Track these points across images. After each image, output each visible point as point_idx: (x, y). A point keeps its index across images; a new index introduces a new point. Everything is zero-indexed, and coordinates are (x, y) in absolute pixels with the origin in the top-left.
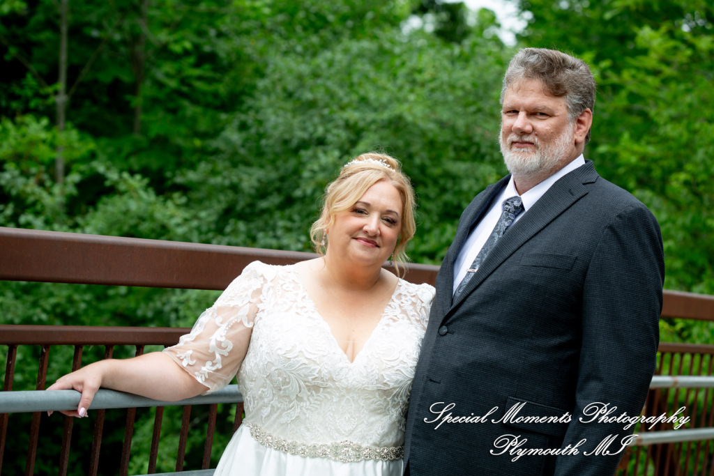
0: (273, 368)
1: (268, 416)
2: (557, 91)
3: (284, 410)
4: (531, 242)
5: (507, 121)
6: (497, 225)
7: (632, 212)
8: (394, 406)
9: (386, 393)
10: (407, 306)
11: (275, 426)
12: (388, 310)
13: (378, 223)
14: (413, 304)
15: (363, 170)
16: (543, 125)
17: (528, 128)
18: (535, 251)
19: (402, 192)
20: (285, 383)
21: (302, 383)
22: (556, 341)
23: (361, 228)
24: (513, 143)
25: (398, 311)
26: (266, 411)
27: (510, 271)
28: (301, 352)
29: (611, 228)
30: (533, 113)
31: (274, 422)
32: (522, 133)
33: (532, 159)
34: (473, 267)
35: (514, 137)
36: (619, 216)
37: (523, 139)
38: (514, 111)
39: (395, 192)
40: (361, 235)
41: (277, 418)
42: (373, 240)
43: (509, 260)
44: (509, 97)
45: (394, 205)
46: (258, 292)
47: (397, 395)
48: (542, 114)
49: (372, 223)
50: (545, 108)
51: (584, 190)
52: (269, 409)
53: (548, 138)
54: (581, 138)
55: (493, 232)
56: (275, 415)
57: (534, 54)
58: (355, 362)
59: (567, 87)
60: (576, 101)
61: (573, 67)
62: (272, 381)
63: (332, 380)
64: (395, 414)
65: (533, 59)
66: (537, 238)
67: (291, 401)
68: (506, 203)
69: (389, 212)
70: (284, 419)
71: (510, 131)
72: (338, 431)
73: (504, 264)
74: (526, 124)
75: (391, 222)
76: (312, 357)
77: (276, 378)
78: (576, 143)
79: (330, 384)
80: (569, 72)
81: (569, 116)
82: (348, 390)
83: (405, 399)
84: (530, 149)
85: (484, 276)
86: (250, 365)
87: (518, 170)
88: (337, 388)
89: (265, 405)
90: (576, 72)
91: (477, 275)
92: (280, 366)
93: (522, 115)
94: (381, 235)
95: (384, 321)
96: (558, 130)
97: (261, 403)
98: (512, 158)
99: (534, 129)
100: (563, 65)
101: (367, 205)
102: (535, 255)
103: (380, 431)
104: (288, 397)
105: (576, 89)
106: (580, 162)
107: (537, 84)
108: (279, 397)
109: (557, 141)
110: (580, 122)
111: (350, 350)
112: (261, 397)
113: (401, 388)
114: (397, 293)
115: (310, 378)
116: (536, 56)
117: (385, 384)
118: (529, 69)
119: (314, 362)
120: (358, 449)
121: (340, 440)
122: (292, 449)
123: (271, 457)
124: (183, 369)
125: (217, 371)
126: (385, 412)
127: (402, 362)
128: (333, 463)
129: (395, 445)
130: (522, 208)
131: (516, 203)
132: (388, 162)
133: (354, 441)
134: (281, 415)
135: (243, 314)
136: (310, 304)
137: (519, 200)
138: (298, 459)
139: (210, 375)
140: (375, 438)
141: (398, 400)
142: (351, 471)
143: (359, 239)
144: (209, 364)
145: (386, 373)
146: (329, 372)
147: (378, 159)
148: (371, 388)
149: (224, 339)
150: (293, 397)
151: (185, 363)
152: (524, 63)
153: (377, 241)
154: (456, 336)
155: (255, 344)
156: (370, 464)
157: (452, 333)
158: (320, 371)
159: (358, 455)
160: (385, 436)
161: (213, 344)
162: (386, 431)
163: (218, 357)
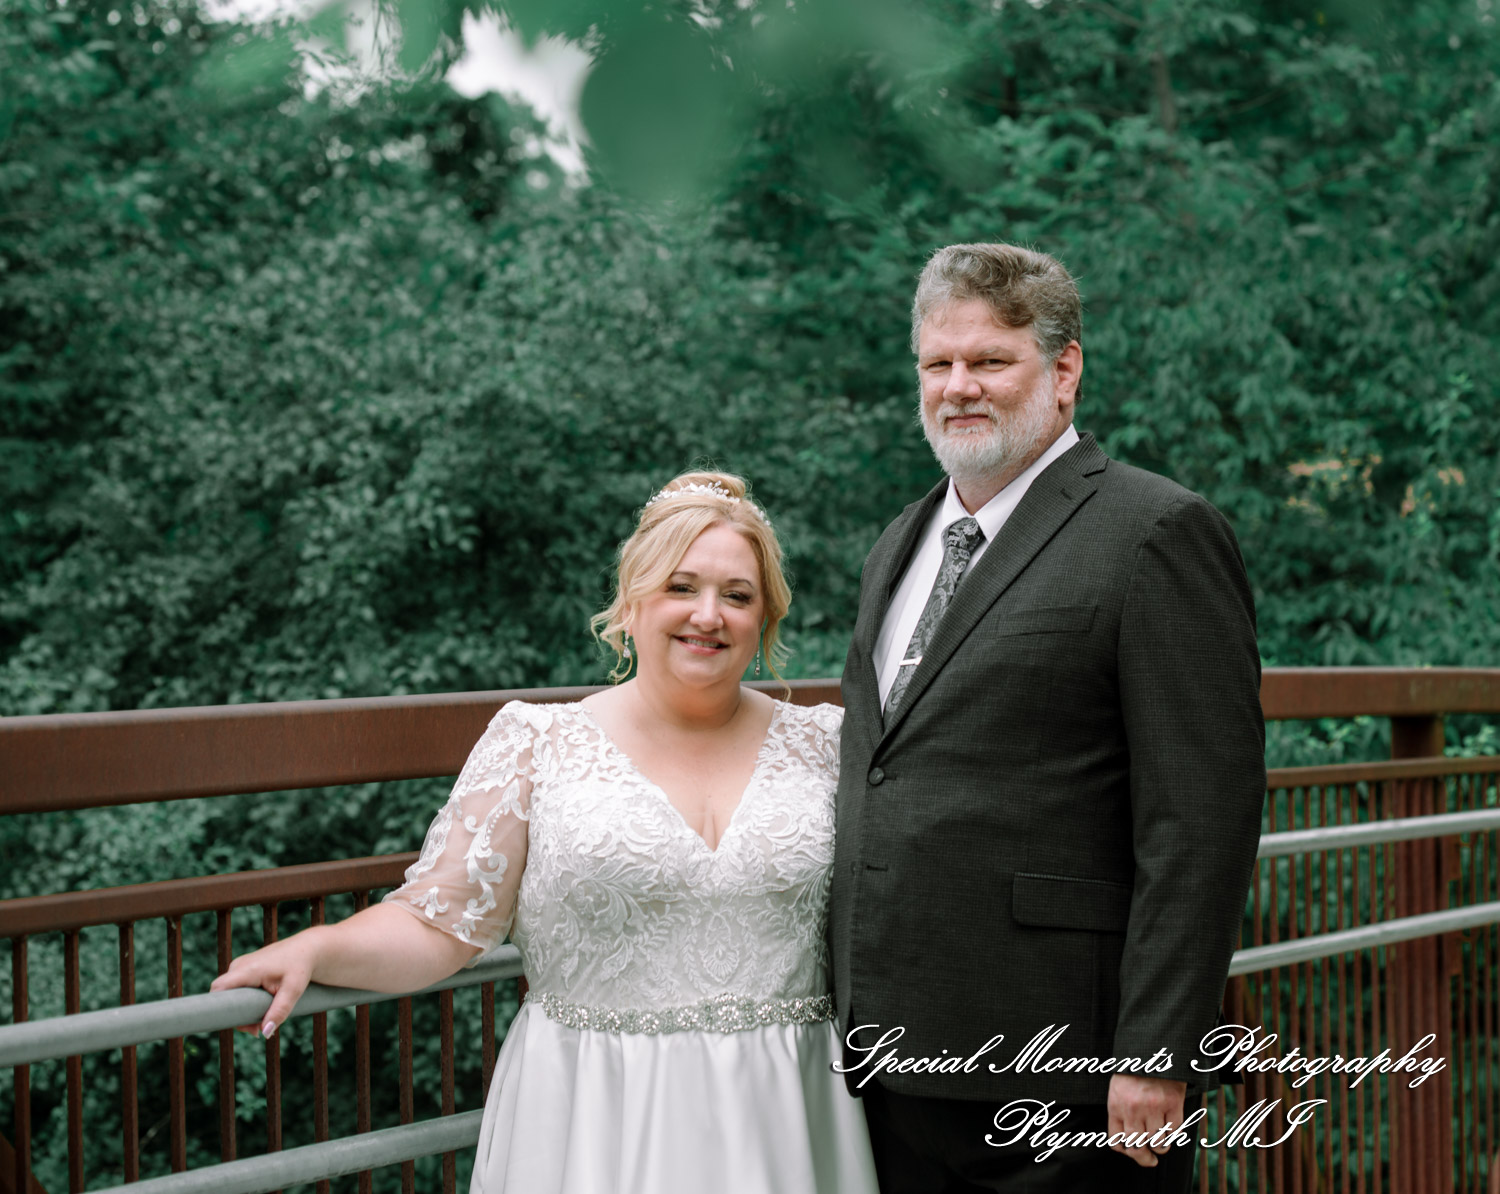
0: (575, 882)
1: (576, 974)
2: (1015, 317)
3: (604, 956)
4: (1010, 593)
5: (930, 383)
6: (940, 574)
7: (1182, 512)
8: (803, 920)
9: (783, 897)
10: (797, 741)
11: (591, 989)
12: (764, 753)
13: (717, 606)
14: (809, 738)
15: (677, 510)
16: (998, 381)
17: (973, 390)
18: (1019, 608)
19: (754, 540)
20: (599, 905)
21: (631, 900)
22: (1083, 761)
23: (685, 620)
24: (948, 419)
25: (783, 754)
26: (569, 966)
27: (980, 652)
28: (621, 843)
29: (1149, 545)
30: (978, 362)
31: (588, 981)
32: (965, 400)
33: (987, 442)
34: (909, 655)
35: (950, 410)
36: (1161, 523)
37: (966, 409)
38: (945, 363)
39: (741, 543)
40: (688, 631)
41: (594, 972)
42: (715, 640)
43: (977, 631)
44: (928, 339)
45: (743, 569)
46: (528, 754)
47: (804, 898)
48: (995, 361)
49: (705, 608)
50: (998, 349)
51: (1088, 486)
52: (576, 959)
53: (1010, 404)
54: (1068, 397)
55: (935, 587)
56: (589, 969)
57: (964, 254)
58: (719, 848)
59: (1032, 308)
60: (1051, 331)
61: (1037, 270)
62: (574, 906)
63: (683, 886)
64: (807, 934)
65: (964, 265)
66: (1019, 584)
67: (615, 936)
68: (949, 532)
69: (735, 582)
70: (607, 972)
71: (940, 399)
72: (707, 978)
73: (969, 640)
74: (968, 383)
75: (742, 599)
76: (644, 850)
77: (580, 899)
78: (1061, 407)
79: (681, 894)
80: (1031, 279)
81: (1042, 359)
82: (716, 900)
83: (820, 904)
84: (982, 425)
85: (936, 667)
86: (532, 887)
87: (963, 468)
88: (696, 901)
89: (567, 954)
90: (1044, 278)
91: (921, 668)
92: (588, 875)
93: (959, 367)
94: (726, 627)
95: (761, 772)
96: (1027, 386)
97: (558, 952)
98: (950, 447)
99: (983, 391)
100: (1019, 269)
101: (692, 575)
102: (1021, 615)
103: (785, 970)
104: (608, 929)
105: (1048, 310)
106: (1070, 439)
107: (977, 309)
108: (593, 932)
109: (1028, 406)
110: (1062, 367)
111: (708, 830)
112: (558, 941)
113: (811, 883)
114: (775, 724)
115: (644, 888)
116: (968, 260)
117: (781, 880)
118: (961, 285)
119: (648, 858)
120: (749, 1006)
121: (713, 995)
122: (629, 1025)
123: (591, 1045)
124: (427, 924)
125: (488, 914)
126: (787, 934)
127: (805, 837)
128: (706, 1036)
129: (812, 993)
130: (980, 536)
131: (969, 530)
132: (724, 486)
133: (739, 992)
134: (598, 968)
135: (511, 796)
136: (622, 761)
137: (973, 523)
138: (641, 1038)
139: (477, 923)
140: (776, 983)
141: (808, 907)
142: (742, 1047)
143: (682, 639)
144: (473, 903)
145: (777, 861)
146: (677, 874)
147: (706, 482)
148: (756, 891)
149: (488, 853)
150: (619, 928)
151: (430, 914)
152: (950, 273)
153: (721, 637)
154: (901, 781)
155: (533, 848)
156: (772, 1031)
157: (894, 778)
158: (660, 874)
159: (750, 1019)
160: (793, 977)
161: (472, 865)
162: (793, 966)
163: (486, 887)
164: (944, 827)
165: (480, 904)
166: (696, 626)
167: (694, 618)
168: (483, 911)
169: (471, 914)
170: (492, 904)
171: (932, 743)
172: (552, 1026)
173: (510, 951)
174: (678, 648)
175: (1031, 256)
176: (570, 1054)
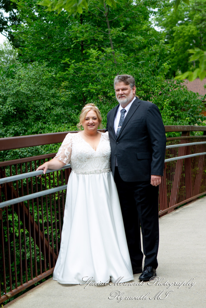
0: (78, 156)
1: (78, 167)
2: (127, 84)
3: (82, 165)
4: (131, 118)
5: (117, 93)
6: (121, 116)
8: (107, 159)
9: (105, 157)
10: (105, 137)
11: (80, 169)
12: (101, 139)
13: (92, 121)
14: (106, 137)
16: (126, 92)
17: (123, 93)
18: (133, 120)
20: (81, 158)
21: (85, 158)
23: (89, 123)
24: (120, 97)
25: (103, 139)
26: (77, 166)
27: (129, 126)
28: (84, 151)
30: (123, 90)
31: (80, 168)
32: (122, 94)
33: (125, 100)
34: (119, 127)
35: (120, 96)
36: (150, 107)
37: (122, 96)
38: (119, 90)
39: (94, 112)
40: (89, 124)
41: (81, 167)
42: (92, 125)
43: (128, 123)
44: (116, 87)
45: (94, 115)
46: (71, 140)
47: (107, 157)
48: (125, 89)
49: (91, 121)
50: (125, 88)
51: (139, 104)
52: (78, 165)
53: (127, 95)
54: (134, 93)
55: (121, 118)
56: (80, 167)
57: (120, 76)
58: (96, 151)
59: (129, 82)
60: (132, 85)
61: (129, 77)
62: (78, 159)
63: (92, 156)
64: (107, 161)
65: (120, 78)
66: (132, 117)
67: (83, 162)
68: (121, 111)
69: (94, 117)
70: (82, 167)
71: (118, 95)
72: (95, 167)
73: (127, 125)
74: (122, 92)
75: (95, 119)
76: (87, 152)
77: (79, 158)
78: (134, 94)
79: (92, 157)
80: (129, 79)
81: (131, 88)
82: (96, 157)
83: (109, 157)
84: (124, 98)
85: (123, 128)
86: (72, 157)
87: (122, 103)
88: (93, 157)
89: (77, 165)
90: (130, 78)
91: (121, 128)
92: (80, 155)
93: (121, 90)
94: (94, 123)
95: (101, 141)
96: (129, 92)
97: (76, 165)
98: (120, 101)
99: (124, 93)
100: (127, 77)
101: (88, 117)
102: (134, 121)
103: (105, 166)
104: (83, 161)
105: (131, 82)
106: (135, 98)
107: (122, 83)
108: (81, 162)
109: (130, 95)
110: (133, 89)
111: (95, 148)
112: (76, 163)
113: (108, 155)
114: (102, 135)
115: (87, 156)
116: (120, 77)
117: (104, 155)
118: (120, 80)
119: (87, 153)
120: (100, 170)
121: (96, 169)
122: (85, 173)
123: (81, 176)
124: (60, 161)
125: (68, 159)
126: (105, 161)
127: (107, 149)
128: (95, 174)
129: (108, 168)
130: (126, 111)
131: (125, 110)
132: (91, 105)
133: (99, 169)
134: (81, 166)
135: (70, 145)
136: (83, 140)
137: (125, 109)
138: (87, 175)
139: (66, 160)
140: (104, 167)
141: (108, 158)
142: (100, 176)
143: (89, 126)
144: (65, 158)
145: (104, 152)
146: (91, 154)
147: (89, 105)
148: (101, 156)
149: (67, 152)
150: (84, 161)
151: (60, 159)
152: (118, 79)
153: (93, 124)
154: (121, 143)
155: (72, 151)
156: (103, 173)
157: (120, 143)
158: (89, 154)
159: (101, 172)
160: (106, 166)
161: (65, 153)
162: (106, 165)
163: (67, 156)
164: (128, 148)
165: (67, 158)
166: (90, 124)
167: (90, 123)
168: (67, 159)
169: (66, 159)
170: (68, 158)
171: (124, 138)
172: (75, 174)
173: (69, 164)
174: (88, 127)
175: (128, 75)
176: (78, 177)
